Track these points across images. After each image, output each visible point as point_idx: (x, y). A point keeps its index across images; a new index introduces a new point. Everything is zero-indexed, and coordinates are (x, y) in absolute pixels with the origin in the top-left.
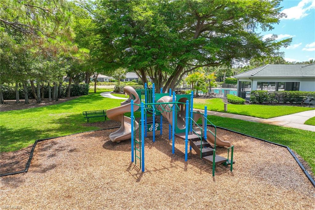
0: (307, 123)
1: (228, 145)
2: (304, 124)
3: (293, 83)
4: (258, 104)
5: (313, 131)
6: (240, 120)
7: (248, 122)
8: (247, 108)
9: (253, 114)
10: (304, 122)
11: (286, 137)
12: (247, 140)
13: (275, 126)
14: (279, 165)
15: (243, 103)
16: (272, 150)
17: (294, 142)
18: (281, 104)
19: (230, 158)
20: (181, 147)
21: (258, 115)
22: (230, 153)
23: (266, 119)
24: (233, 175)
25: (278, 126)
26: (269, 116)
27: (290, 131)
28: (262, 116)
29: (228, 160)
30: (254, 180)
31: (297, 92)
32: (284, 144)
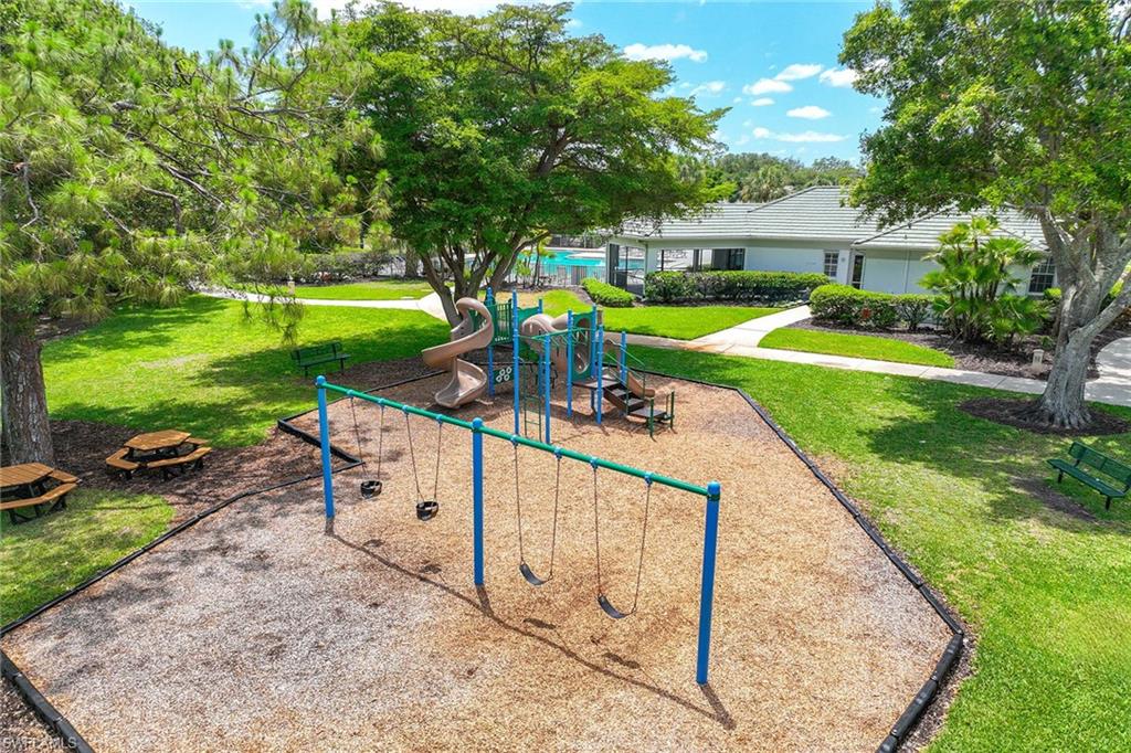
0: (761, 345)
1: (651, 393)
2: (758, 346)
3: (730, 250)
4: (662, 303)
5: (772, 359)
6: (640, 346)
7: (661, 350)
8: (641, 315)
9: (661, 332)
10: (757, 343)
11: (732, 374)
12: (673, 384)
13: (710, 354)
14: (732, 415)
15: (629, 304)
16: (717, 396)
17: (748, 381)
18: (709, 302)
19: (669, 409)
20: (583, 406)
21: (671, 333)
22: (670, 405)
23: (690, 340)
24: (675, 433)
25: (714, 355)
26: (694, 334)
27: (737, 363)
28: (680, 334)
29: (665, 413)
30: (704, 435)
31: (739, 272)
32: (732, 385)
